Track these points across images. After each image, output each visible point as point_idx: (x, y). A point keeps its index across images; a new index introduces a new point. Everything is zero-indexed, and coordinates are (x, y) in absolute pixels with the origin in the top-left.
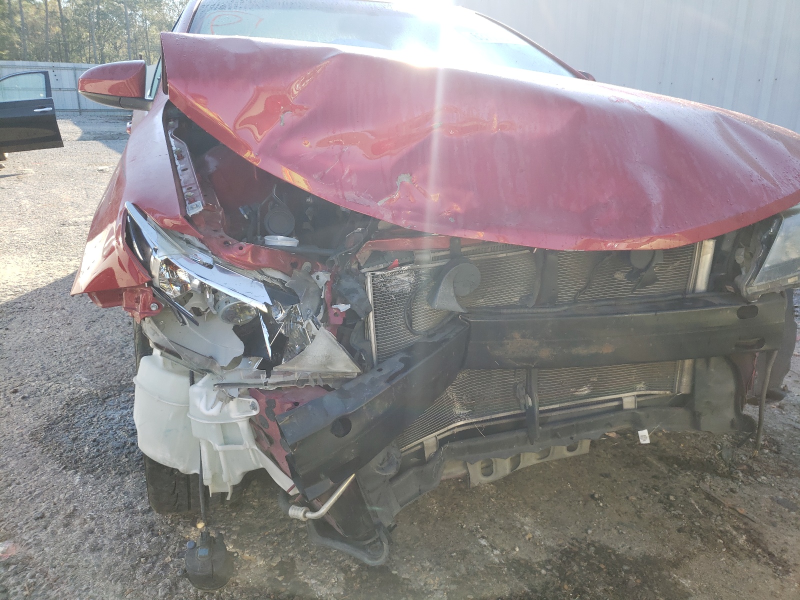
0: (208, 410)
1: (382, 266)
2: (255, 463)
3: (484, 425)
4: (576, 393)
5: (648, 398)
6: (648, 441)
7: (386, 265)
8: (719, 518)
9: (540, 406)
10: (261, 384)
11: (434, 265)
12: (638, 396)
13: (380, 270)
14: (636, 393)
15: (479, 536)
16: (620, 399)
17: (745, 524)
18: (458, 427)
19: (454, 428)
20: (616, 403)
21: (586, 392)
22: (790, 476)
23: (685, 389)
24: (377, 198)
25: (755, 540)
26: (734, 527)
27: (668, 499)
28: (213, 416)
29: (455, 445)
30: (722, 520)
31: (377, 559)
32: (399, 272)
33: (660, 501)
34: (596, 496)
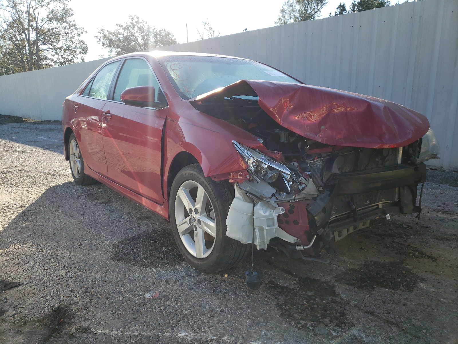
0: (265, 214)
1: (311, 159)
2: (275, 235)
3: (340, 217)
4: (365, 203)
5: (385, 204)
6: (389, 218)
7: (313, 159)
8: (406, 249)
9: (357, 208)
10: (293, 199)
11: (327, 158)
12: (383, 203)
13: (311, 161)
14: (382, 202)
15: (332, 264)
16: (378, 205)
17: (416, 249)
18: (333, 218)
19: (332, 218)
20: (376, 207)
21: (368, 203)
22: (419, 235)
23: (396, 200)
24: (316, 134)
25: (421, 253)
26: (413, 251)
27: (387, 246)
28: (267, 216)
29: (333, 225)
30: (408, 249)
31: (327, 261)
32: (316, 161)
33: (384, 247)
34: (363, 248)
